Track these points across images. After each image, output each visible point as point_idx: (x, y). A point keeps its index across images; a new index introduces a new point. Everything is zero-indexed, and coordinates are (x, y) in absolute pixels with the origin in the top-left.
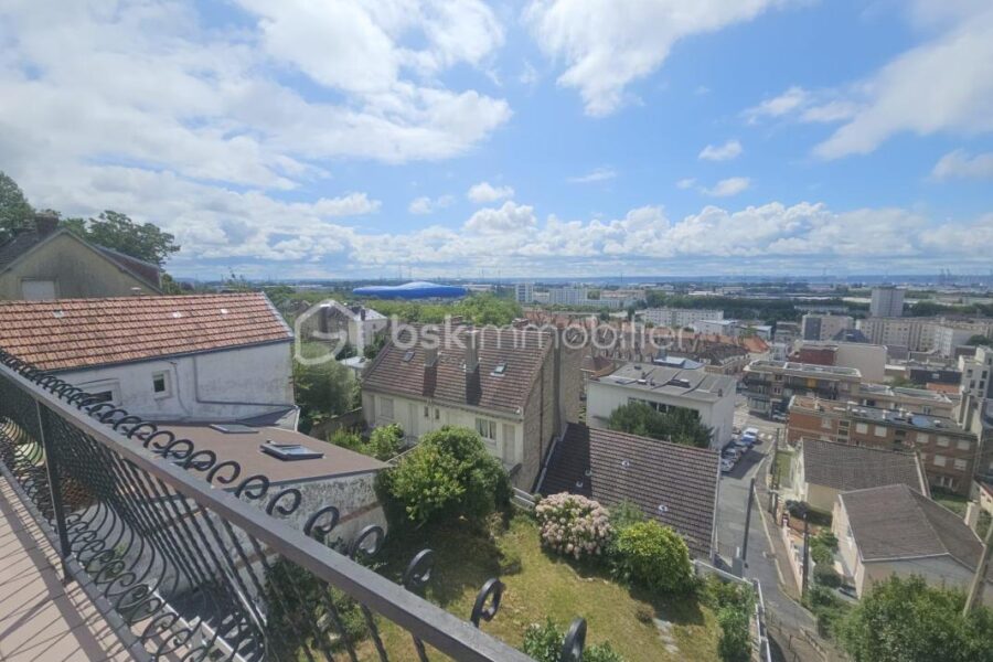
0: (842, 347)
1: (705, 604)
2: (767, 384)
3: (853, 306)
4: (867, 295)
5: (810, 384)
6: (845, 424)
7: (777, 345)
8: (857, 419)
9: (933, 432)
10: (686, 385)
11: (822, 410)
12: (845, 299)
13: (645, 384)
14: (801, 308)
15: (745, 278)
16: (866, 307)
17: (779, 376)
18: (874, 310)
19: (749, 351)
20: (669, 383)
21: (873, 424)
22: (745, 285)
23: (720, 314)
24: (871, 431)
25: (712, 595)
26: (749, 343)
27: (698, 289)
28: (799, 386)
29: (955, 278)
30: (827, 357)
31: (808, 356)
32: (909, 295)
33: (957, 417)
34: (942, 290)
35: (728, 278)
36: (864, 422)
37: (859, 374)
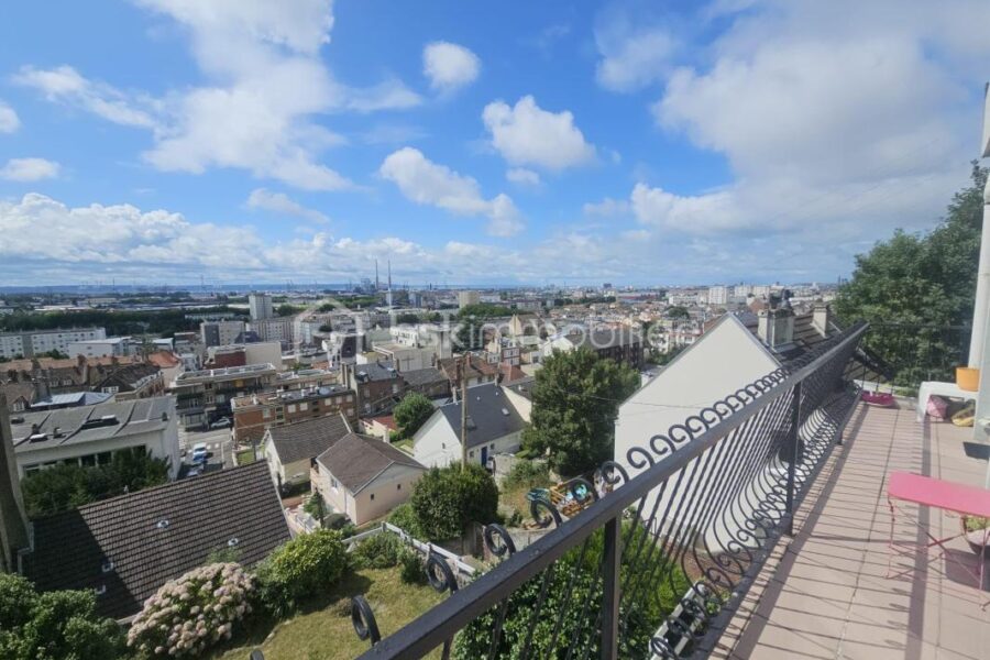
0: (247, 347)
1: (360, 569)
2: (200, 396)
3: (237, 312)
4: (246, 301)
5: (239, 385)
6: (279, 409)
7: (184, 356)
8: (287, 402)
9: (332, 396)
10: (113, 422)
11: (260, 403)
12: (230, 306)
13: (45, 439)
14: (195, 317)
15: (115, 288)
16: (247, 312)
17: (209, 385)
18: (254, 314)
19: (158, 368)
20: (84, 427)
21: (297, 402)
22: (118, 296)
23: (101, 331)
24: (298, 408)
25: (361, 558)
26: (157, 359)
27: (46, 303)
28: (230, 389)
29: (296, 287)
30: (239, 359)
31: (223, 361)
32: (275, 300)
33: (341, 381)
34: (290, 295)
35: (90, 288)
36: (292, 403)
37: (272, 367)
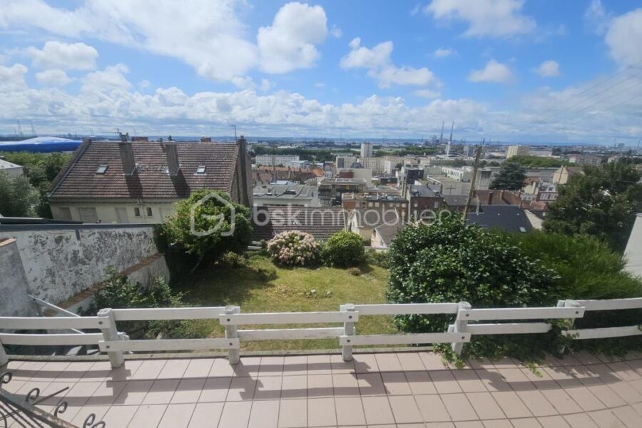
0: (356, 171)
2: (329, 191)
3: (355, 153)
4: (359, 147)
5: (348, 188)
6: (364, 203)
7: (327, 172)
8: (369, 200)
9: (395, 202)
10: (294, 193)
11: (355, 199)
12: (352, 149)
13: (271, 195)
14: (335, 154)
15: (306, 139)
16: (359, 153)
17: (334, 186)
18: (362, 155)
19: (316, 176)
20: (285, 193)
21: (374, 201)
22: (306, 143)
23: (298, 158)
24: (374, 205)
26: (316, 172)
27: (282, 145)
28: (343, 189)
29: (389, 140)
30: (350, 175)
31: (343, 175)
32: (375, 147)
33: (401, 195)
34: (384, 145)
35: (297, 139)
36: (372, 201)
37: (365, 181)
